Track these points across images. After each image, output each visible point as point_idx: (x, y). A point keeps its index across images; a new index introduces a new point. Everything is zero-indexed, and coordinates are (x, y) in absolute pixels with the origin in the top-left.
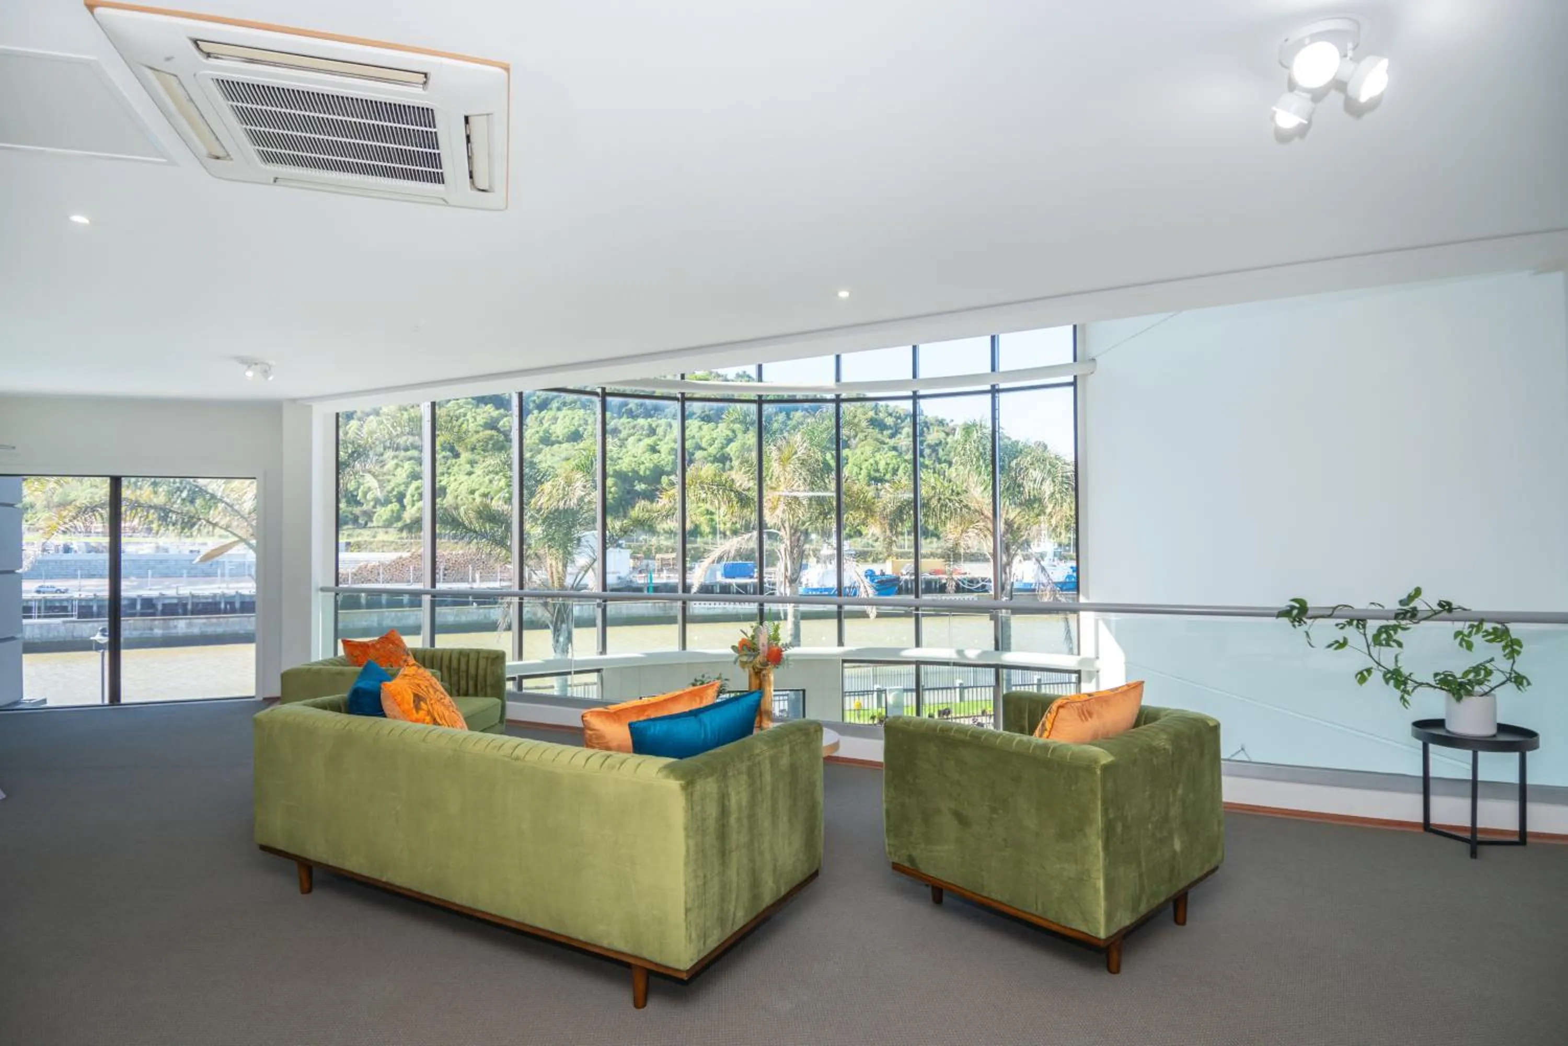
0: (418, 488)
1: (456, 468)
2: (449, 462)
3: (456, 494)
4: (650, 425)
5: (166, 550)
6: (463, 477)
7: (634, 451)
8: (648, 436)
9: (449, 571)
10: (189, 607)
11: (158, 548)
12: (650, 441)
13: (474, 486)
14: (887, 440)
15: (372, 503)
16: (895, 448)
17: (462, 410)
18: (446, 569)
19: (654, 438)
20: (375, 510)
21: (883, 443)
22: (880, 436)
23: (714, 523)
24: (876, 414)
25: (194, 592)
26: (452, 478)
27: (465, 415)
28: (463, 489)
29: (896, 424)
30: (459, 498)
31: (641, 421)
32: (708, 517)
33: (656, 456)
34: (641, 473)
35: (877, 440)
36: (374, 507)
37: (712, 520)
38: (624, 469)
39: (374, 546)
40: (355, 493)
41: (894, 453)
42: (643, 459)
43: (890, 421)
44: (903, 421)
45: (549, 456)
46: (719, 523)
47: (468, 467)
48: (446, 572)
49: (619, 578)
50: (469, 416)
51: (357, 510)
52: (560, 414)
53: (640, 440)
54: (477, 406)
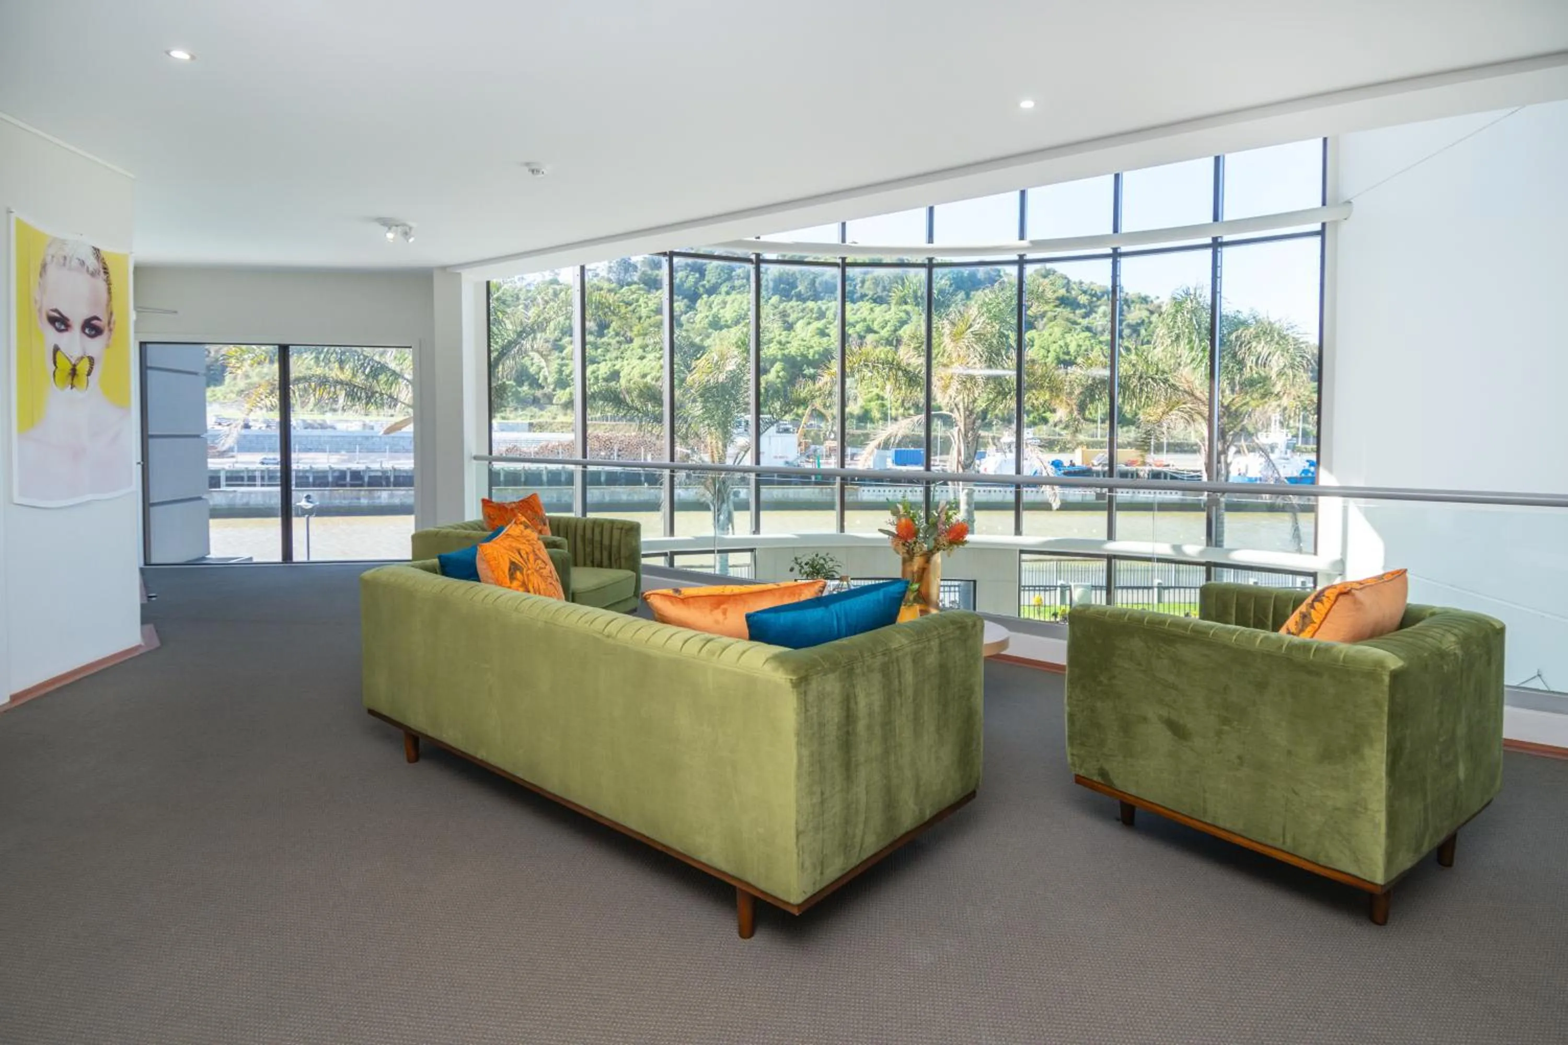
0: (593, 372)
1: (629, 352)
2: (623, 347)
3: (629, 377)
4: (820, 308)
5: (372, 428)
6: (635, 362)
7: (803, 335)
8: (818, 319)
9: (623, 452)
10: (392, 479)
11: (364, 425)
12: (820, 324)
13: (647, 370)
14: (1080, 320)
15: (552, 387)
16: (1088, 329)
17: (635, 296)
18: (620, 450)
19: (824, 321)
20: (554, 393)
21: (1075, 323)
22: (1071, 316)
23: (884, 409)
24: (1068, 291)
25: (396, 466)
26: (625, 362)
27: (637, 301)
28: (636, 374)
29: (1091, 302)
30: (632, 382)
31: (810, 304)
32: (880, 402)
33: (825, 339)
34: (810, 357)
35: (1068, 320)
36: (554, 390)
37: (883, 406)
38: (793, 353)
39: (554, 427)
40: (537, 377)
41: (1088, 334)
42: (812, 343)
43: (1083, 299)
44: (1099, 299)
45: (717, 341)
46: (891, 409)
47: (640, 351)
48: (620, 453)
49: (787, 463)
50: (641, 300)
51: (539, 393)
52: (729, 299)
53: (809, 323)
54: (649, 292)
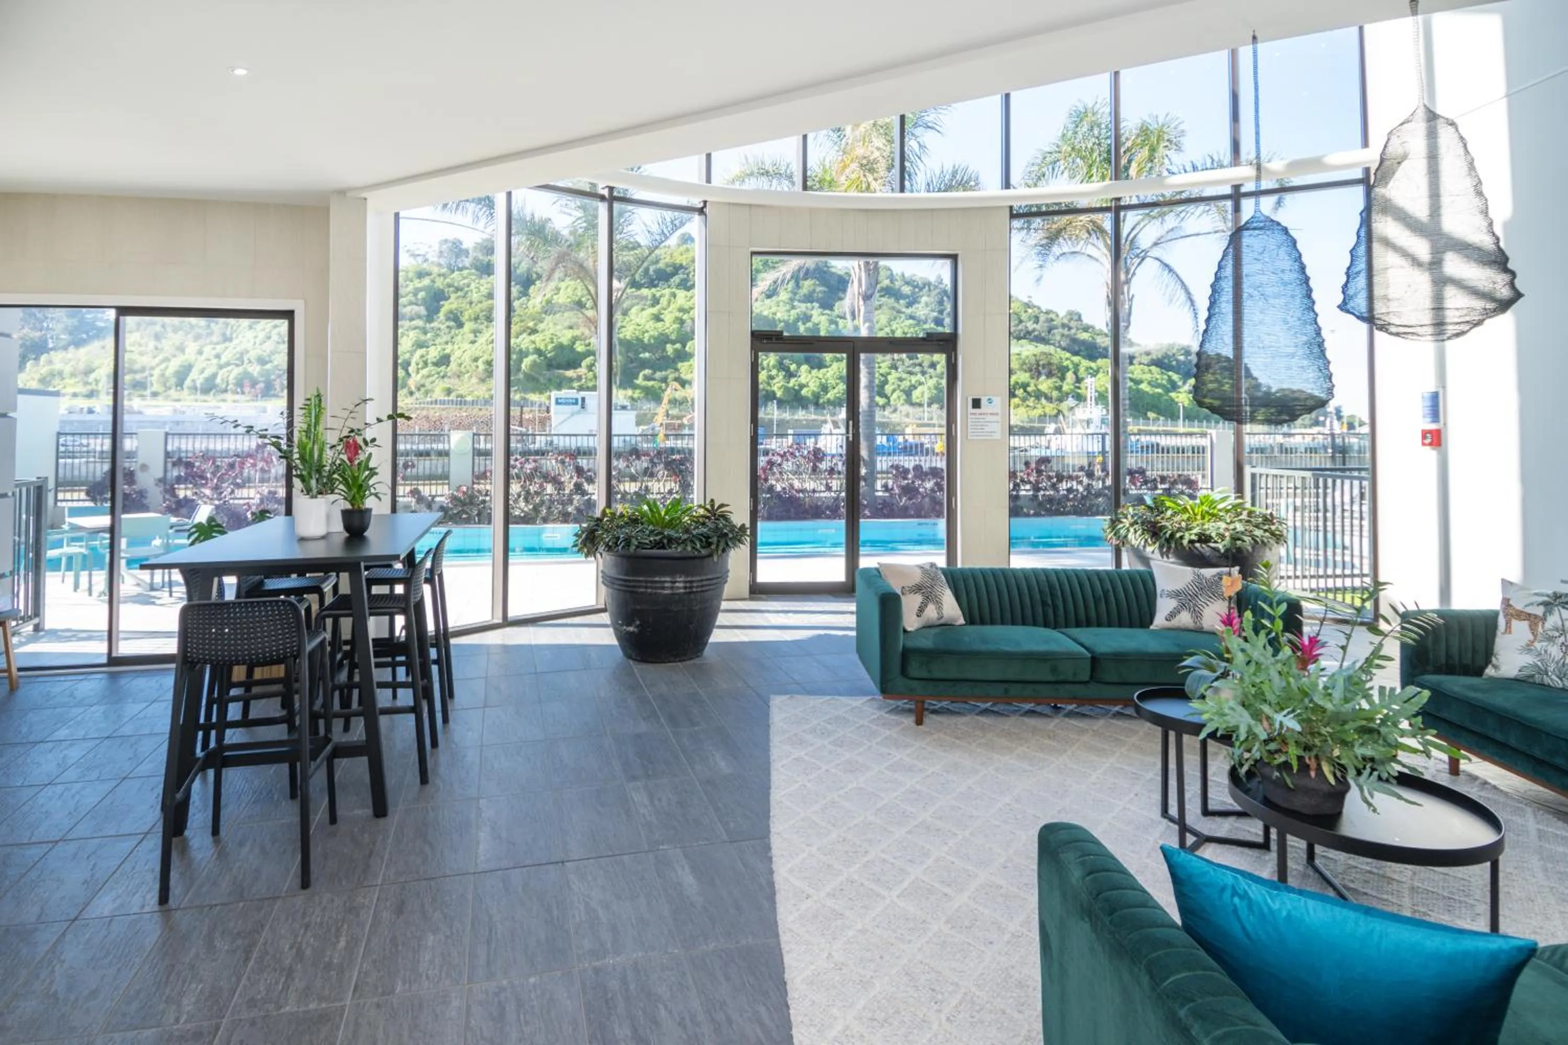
0: (422, 356)
1: (459, 337)
2: (453, 331)
4: (654, 296)
5: (184, 412)
6: (466, 346)
7: (638, 320)
8: (653, 306)
11: (175, 411)
12: (654, 310)
13: (478, 353)
14: (904, 310)
16: (911, 317)
17: (466, 281)
19: (658, 307)
21: (899, 312)
22: (896, 305)
24: (892, 282)
26: (456, 346)
27: (468, 286)
28: (467, 358)
29: (913, 293)
31: (645, 292)
33: (660, 324)
34: (646, 340)
35: (893, 308)
38: (628, 337)
41: (911, 321)
42: (647, 327)
43: (906, 290)
45: (551, 325)
47: (471, 337)
50: (473, 286)
52: (563, 285)
53: (643, 309)
54: (481, 278)
